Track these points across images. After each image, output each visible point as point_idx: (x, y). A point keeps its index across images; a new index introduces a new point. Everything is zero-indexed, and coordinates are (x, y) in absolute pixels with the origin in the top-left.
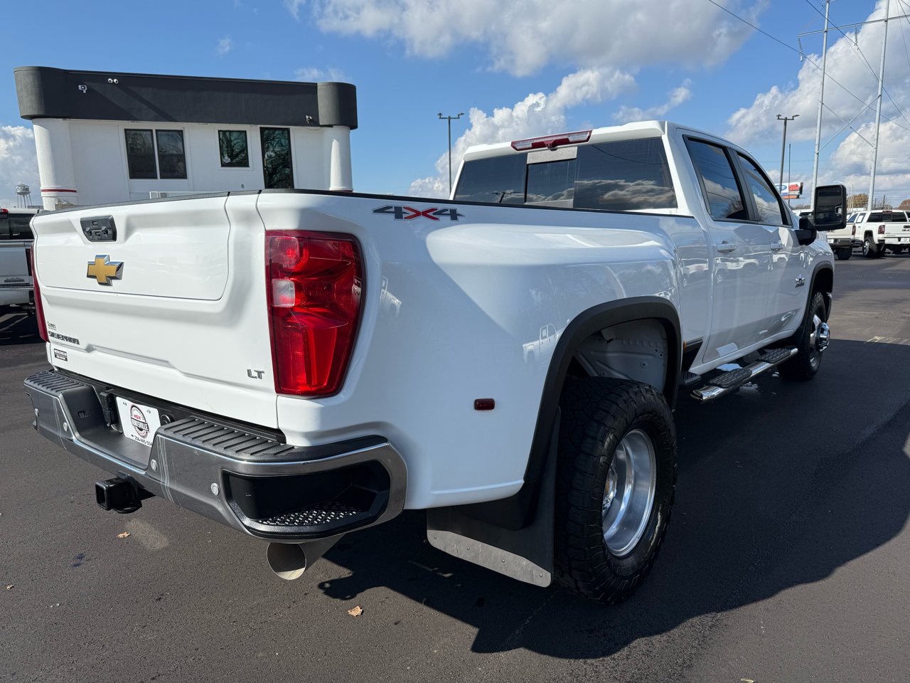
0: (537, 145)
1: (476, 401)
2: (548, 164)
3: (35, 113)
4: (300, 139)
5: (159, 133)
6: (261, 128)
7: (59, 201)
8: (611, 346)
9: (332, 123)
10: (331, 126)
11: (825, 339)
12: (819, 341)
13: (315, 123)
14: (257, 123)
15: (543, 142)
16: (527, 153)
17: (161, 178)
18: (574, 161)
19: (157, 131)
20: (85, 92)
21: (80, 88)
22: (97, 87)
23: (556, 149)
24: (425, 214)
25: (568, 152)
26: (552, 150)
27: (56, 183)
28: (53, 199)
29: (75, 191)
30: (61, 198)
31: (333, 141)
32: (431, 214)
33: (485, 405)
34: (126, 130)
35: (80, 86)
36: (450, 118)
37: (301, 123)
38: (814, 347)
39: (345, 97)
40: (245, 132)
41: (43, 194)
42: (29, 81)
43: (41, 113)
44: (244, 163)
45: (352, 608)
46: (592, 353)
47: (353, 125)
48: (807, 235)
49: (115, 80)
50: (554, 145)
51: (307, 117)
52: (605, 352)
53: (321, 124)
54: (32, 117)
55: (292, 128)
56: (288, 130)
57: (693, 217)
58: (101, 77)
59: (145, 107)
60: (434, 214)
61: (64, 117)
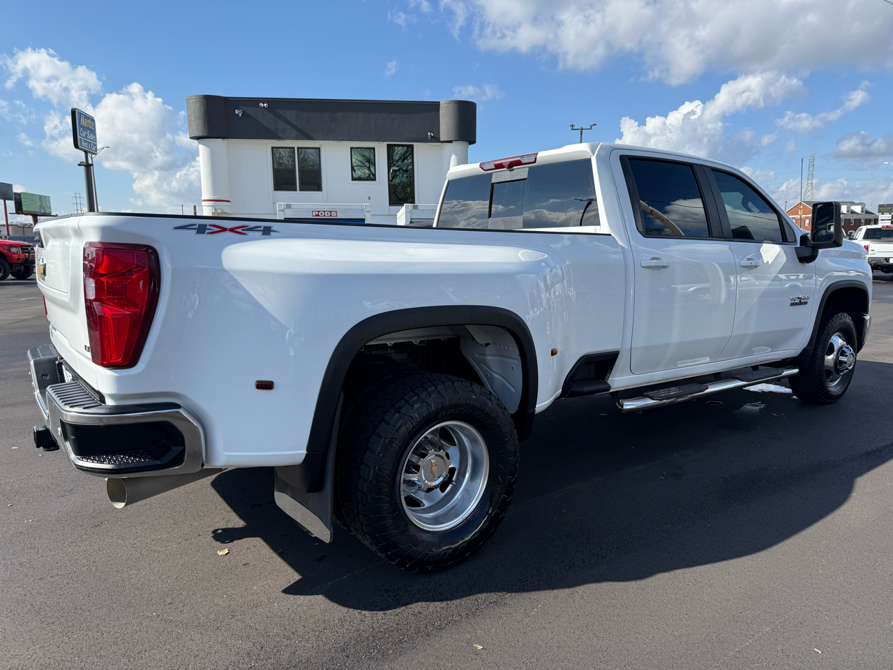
0: (499, 166)
1: (258, 381)
2: (507, 183)
3: (201, 135)
4: (422, 152)
5: (300, 150)
6: (388, 145)
7: (216, 210)
8: (489, 350)
9: (451, 139)
10: (451, 142)
11: (845, 363)
12: (838, 363)
13: (436, 139)
14: (384, 141)
15: (502, 164)
16: (491, 174)
17: (300, 190)
18: (526, 181)
19: (298, 148)
20: (240, 115)
21: (236, 113)
22: (250, 111)
23: (513, 170)
24: (232, 230)
25: (521, 173)
26: (510, 171)
27: (214, 194)
28: (211, 208)
29: (229, 201)
30: (217, 207)
31: (451, 156)
32: (240, 230)
33: (265, 385)
34: (273, 148)
35: (236, 111)
36: (582, 129)
37: (424, 140)
38: (833, 370)
39: (466, 115)
40: (374, 149)
41: (204, 203)
42: (197, 108)
43: (205, 135)
44: (372, 177)
45: (221, 549)
46: (477, 355)
47: (472, 141)
48: (807, 252)
49: (265, 105)
50: (511, 165)
51: (429, 134)
52: (484, 355)
53: (441, 140)
54: (198, 138)
55: (415, 144)
56: (412, 146)
57: (610, 235)
58: (254, 102)
59: (288, 127)
60: (243, 230)
61: (223, 138)
